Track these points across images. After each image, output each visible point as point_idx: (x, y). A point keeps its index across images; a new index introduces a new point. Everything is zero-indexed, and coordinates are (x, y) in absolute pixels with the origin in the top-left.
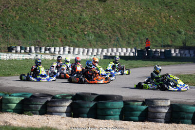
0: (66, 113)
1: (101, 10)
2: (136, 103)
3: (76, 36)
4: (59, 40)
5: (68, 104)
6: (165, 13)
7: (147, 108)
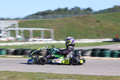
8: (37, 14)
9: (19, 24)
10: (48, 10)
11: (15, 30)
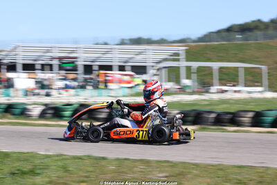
8: (229, 30)
9: (187, 52)
10: (253, 21)
11: (178, 68)
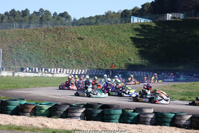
0: (80, 117)
1: (80, 45)
2: (130, 111)
3: (64, 61)
4: (53, 64)
5: (83, 110)
6: (121, 47)
7: (139, 115)
